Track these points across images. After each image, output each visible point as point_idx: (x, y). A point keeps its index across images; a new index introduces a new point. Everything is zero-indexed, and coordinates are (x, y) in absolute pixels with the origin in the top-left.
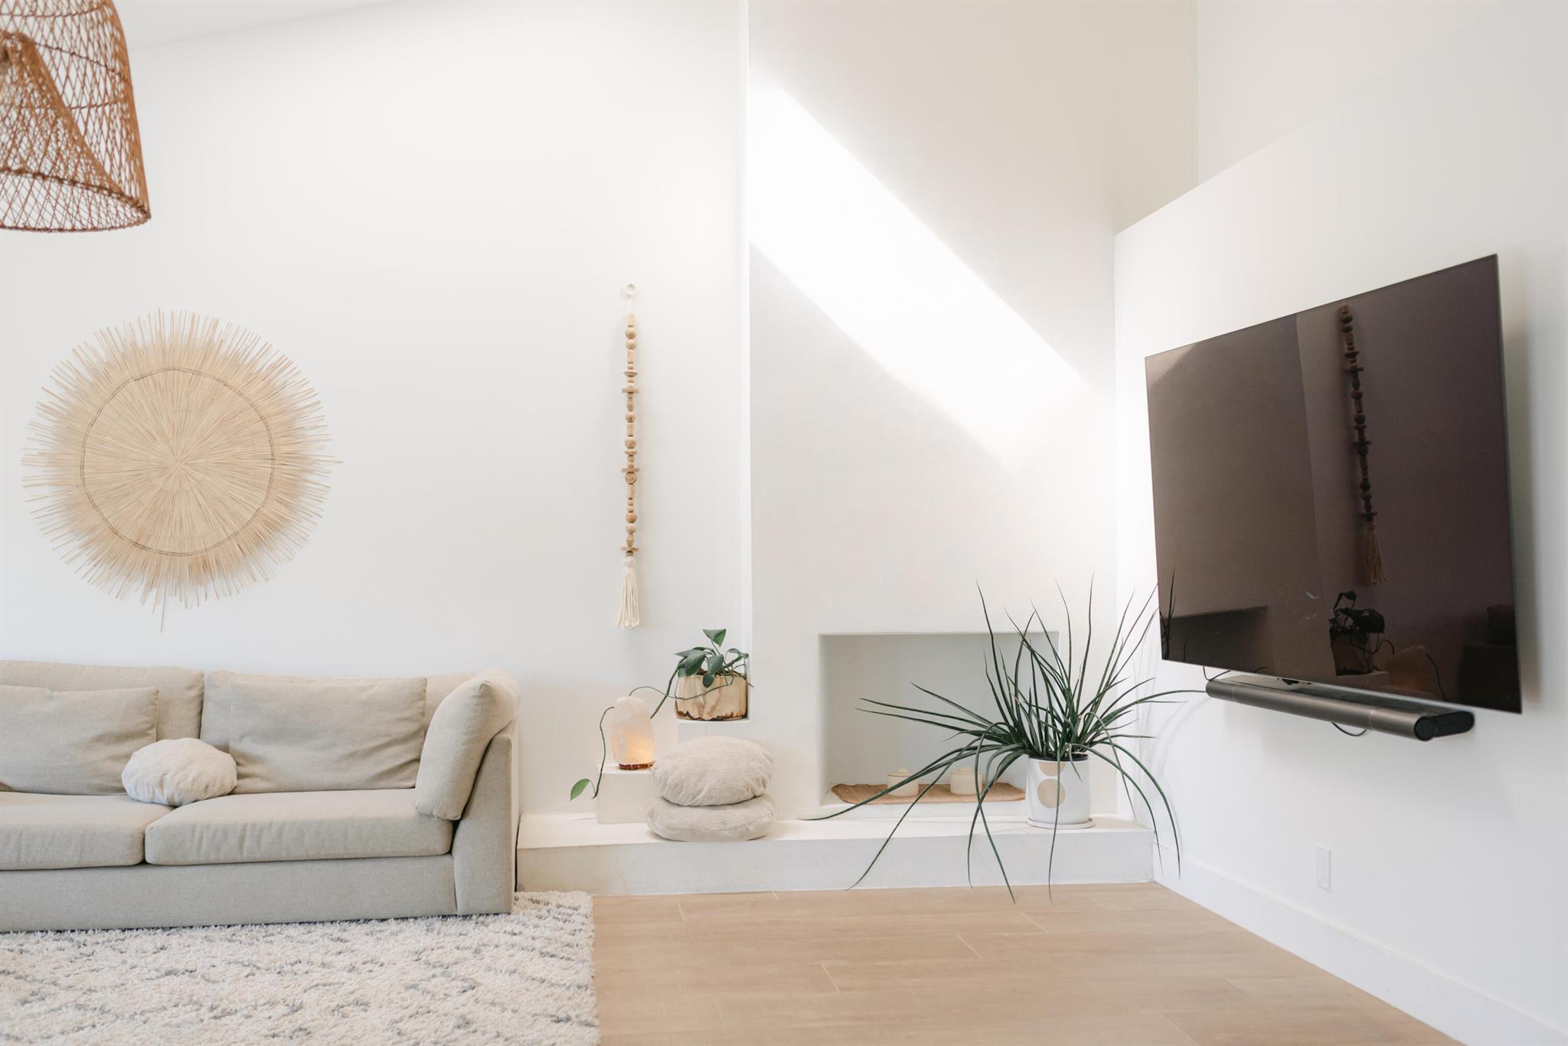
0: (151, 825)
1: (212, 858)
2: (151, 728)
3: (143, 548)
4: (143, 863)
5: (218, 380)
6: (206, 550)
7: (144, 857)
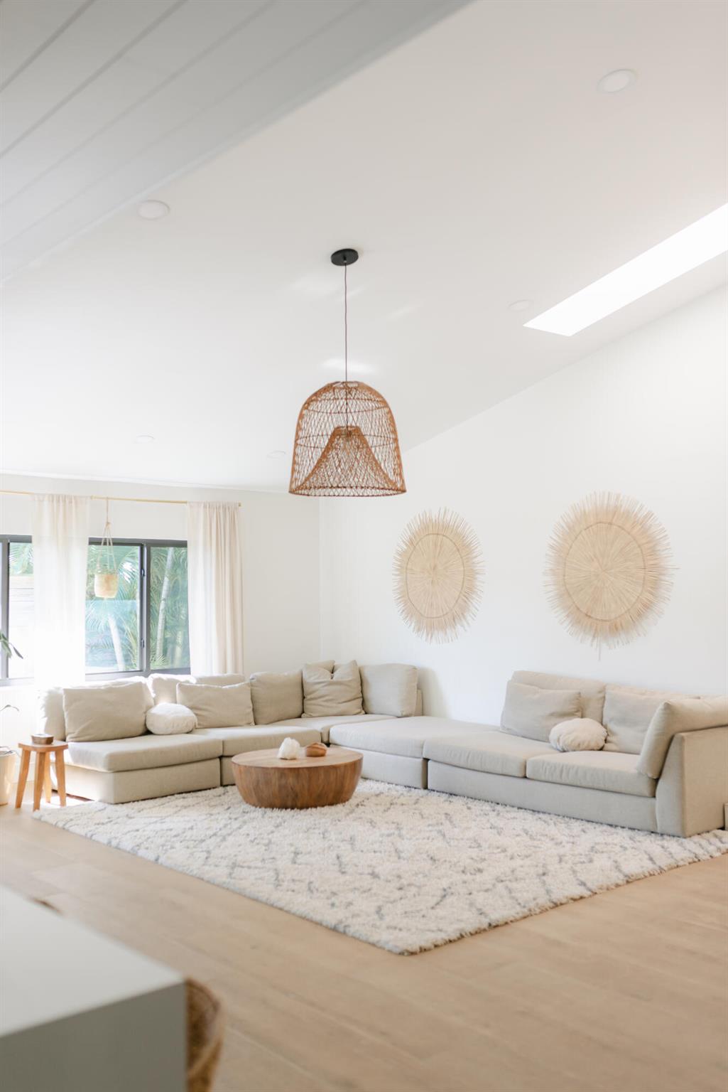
0: (533, 758)
2: (578, 711)
3: (590, 617)
4: (525, 777)
5: (620, 527)
6: (616, 618)
7: (525, 774)
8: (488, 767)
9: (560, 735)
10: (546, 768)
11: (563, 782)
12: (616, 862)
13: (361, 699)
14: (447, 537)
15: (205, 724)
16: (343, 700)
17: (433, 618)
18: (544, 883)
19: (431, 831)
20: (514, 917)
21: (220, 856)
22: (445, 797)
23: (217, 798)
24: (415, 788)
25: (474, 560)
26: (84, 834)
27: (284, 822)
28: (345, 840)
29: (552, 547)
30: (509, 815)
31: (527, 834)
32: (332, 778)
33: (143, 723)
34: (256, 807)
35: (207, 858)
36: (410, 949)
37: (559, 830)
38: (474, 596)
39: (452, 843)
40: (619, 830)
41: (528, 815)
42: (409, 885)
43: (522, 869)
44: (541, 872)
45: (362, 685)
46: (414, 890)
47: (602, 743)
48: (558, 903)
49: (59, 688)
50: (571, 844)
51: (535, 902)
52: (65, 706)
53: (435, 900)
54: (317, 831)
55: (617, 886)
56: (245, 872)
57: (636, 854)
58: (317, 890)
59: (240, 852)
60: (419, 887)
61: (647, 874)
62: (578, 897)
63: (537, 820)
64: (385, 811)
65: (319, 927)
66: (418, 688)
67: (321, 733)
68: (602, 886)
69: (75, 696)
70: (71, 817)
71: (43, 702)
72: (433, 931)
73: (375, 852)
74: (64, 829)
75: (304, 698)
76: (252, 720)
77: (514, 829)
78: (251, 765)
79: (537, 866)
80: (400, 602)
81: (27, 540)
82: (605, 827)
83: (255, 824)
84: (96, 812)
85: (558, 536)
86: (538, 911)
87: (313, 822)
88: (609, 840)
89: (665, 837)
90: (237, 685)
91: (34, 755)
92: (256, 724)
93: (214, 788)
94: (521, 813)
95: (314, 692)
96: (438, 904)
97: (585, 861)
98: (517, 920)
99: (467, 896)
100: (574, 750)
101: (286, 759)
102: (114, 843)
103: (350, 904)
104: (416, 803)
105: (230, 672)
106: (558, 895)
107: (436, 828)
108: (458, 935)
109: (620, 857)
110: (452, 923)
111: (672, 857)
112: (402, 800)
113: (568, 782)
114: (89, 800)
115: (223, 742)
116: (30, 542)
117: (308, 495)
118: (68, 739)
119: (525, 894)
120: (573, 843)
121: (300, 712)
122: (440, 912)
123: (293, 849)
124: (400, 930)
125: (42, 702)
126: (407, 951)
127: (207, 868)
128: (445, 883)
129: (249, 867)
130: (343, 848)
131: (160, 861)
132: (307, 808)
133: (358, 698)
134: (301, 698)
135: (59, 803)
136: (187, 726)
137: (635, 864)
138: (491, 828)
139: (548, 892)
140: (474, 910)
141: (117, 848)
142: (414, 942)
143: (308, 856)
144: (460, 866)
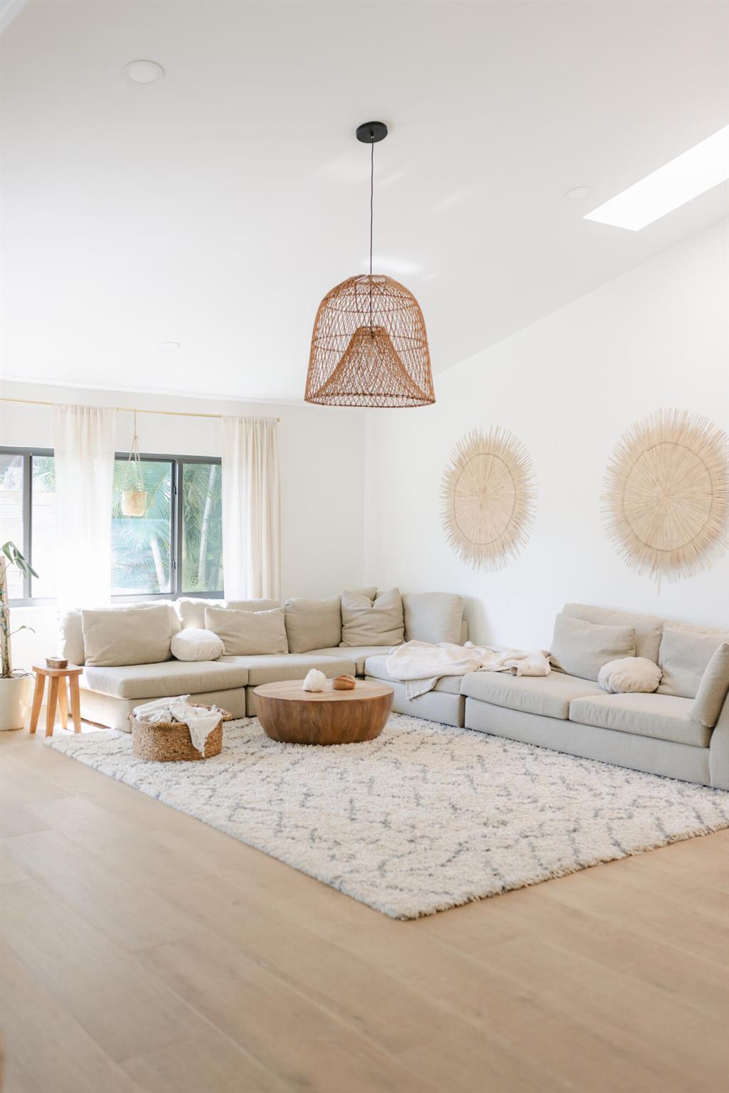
0: (578, 699)
1: (595, 723)
2: (632, 649)
3: (649, 546)
4: (568, 720)
5: (686, 447)
6: (678, 549)
7: (568, 716)
8: (528, 707)
9: (610, 675)
10: (590, 711)
11: (608, 726)
12: (658, 819)
13: (403, 629)
14: (499, 458)
15: (233, 650)
16: (384, 629)
17: (481, 544)
18: (573, 840)
19: (459, 775)
20: (532, 879)
21: (226, 794)
22: (481, 737)
23: (240, 729)
24: (452, 726)
25: (527, 483)
26: (90, 764)
27: (303, 759)
28: (363, 782)
29: (610, 469)
30: (548, 760)
31: (564, 782)
32: (358, 713)
33: (167, 648)
34: (277, 741)
35: (210, 797)
36: (407, 914)
37: (601, 780)
38: (526, 522)
39: (479, 790)
40: (668, 782)
41: (569, 761)
42: (422, 837)
43: (550, 823)
44: (572, 828)
45: (404, 614)
46: (426, 842)
47: (655, 685)
48: (586, 866)
49: (79, 610)
50: (611, 796)
51: (559, 863)
52: (85, 629)
53: (449, 855)
54: (335, 770)
55: (657, 847)
56: (247, 814)
57: (683, 810)
58: (320, 838)
59: (248, 791)
60: (433, 840)
61: (692, 835)
62: (609, 859)
63: (577, 766)
64: (413, 750)
65: (314, 881)
66: (463, 619)
67: (356, 664)
68: (639, 846)
69: (93, 618)
70: (82, 746)
71: (63, 624)
72: (437, 894)
73: (393, 797)
74: (72, 757)
75: (342, 626)
76: (286, 648)
77: (551, 776)
78: (272, 697)
79: (568, 820)
80: (447, 527)
81: (49, 453)
82: (652, 778)
83: (270, 760)
84: (109, 740)
85: (618, 457)
86: (561, 873)
87: (333, 761)
88: (655, 793)
89: (718, 791)
90: (270, 611)
91: (47, 679)
92: (290, 652)
93: (238, 719)
94: (562, 758)
95: (351, 621)
96: (449, 861)
97: (624, 816)
98: (536, 884)
99: (483, 853)
100: (625, 692)
101: (311, 692)
102: (118, 776)
103: (352, 857)
104: (449, 742)
105: (265, 597)
106: (587, 857)
107: (465, 772)
108: (466, 900)
109: (664, 813)
110: (460, 885)
111: (723, 816)
112: (435, 739)
113: (614, 727)
114: (106, 727)
115: (249, 671)
116: (53, 456)
117: (323, 404)
118: (86, 664)
119: (549, 853)
120: (613, 795)
121: (339, 641)
122: (450, 871)
123: (304, 790)
124: (401, 890)
125: (61, 624)
126: (404, 916)
127: (207, 808)
128: (462, 836)
129: (253, 809)
130: (359, 791)
131: (160, 798)
132: (331, 745)
133: (402, 627)
134: (339, 626)
135: (73, 729)
136: (212, 652)
137: (679, 824)
138: (525, 774)
139: (576, 851)
140: (489, 870)
141: (121, 781)
142: (414, 905)
143: (319, 799)
144: (483, 817)
